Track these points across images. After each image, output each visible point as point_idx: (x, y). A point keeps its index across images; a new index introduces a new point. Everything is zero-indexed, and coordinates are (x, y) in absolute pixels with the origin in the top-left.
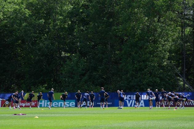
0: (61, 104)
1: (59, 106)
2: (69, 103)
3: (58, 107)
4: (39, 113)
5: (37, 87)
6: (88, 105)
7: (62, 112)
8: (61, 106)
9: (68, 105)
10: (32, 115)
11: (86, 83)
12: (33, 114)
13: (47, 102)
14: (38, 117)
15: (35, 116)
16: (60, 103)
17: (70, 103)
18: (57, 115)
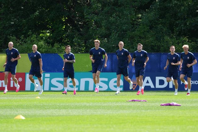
0: (87, 83)
1: (82, 88)
2: (106, 80)
3: (79, 91)
4: (28, 107)
5: (25, 37)
6: (158, 86)
7: (88, 105)
8: (87, 90)
9: (105, 87)
10: (8, 112)
11: (151, 28)
12: (11, 108)
13: (51, 78)
14: (23, 118)
15: (16, 115)
16: (83, 81)
17: (109, 80)
18: (75, 112)
